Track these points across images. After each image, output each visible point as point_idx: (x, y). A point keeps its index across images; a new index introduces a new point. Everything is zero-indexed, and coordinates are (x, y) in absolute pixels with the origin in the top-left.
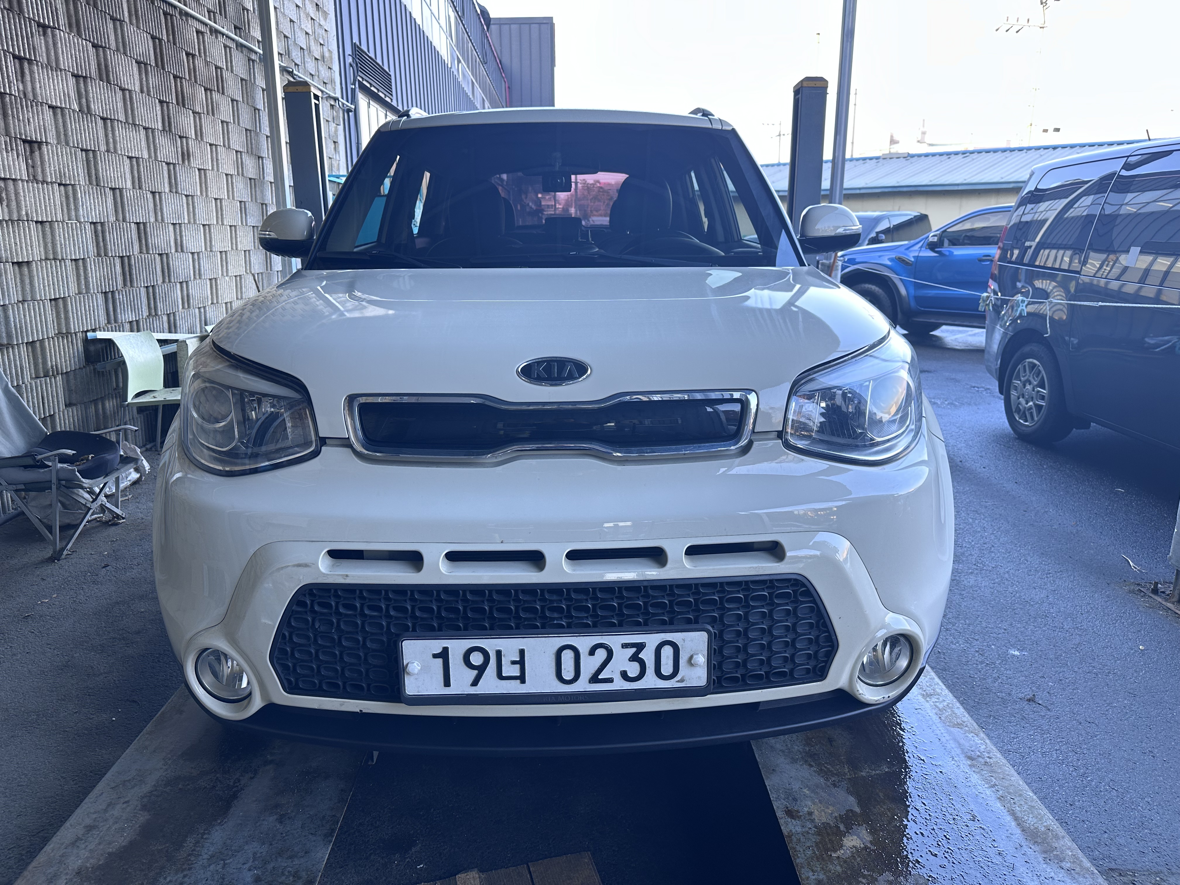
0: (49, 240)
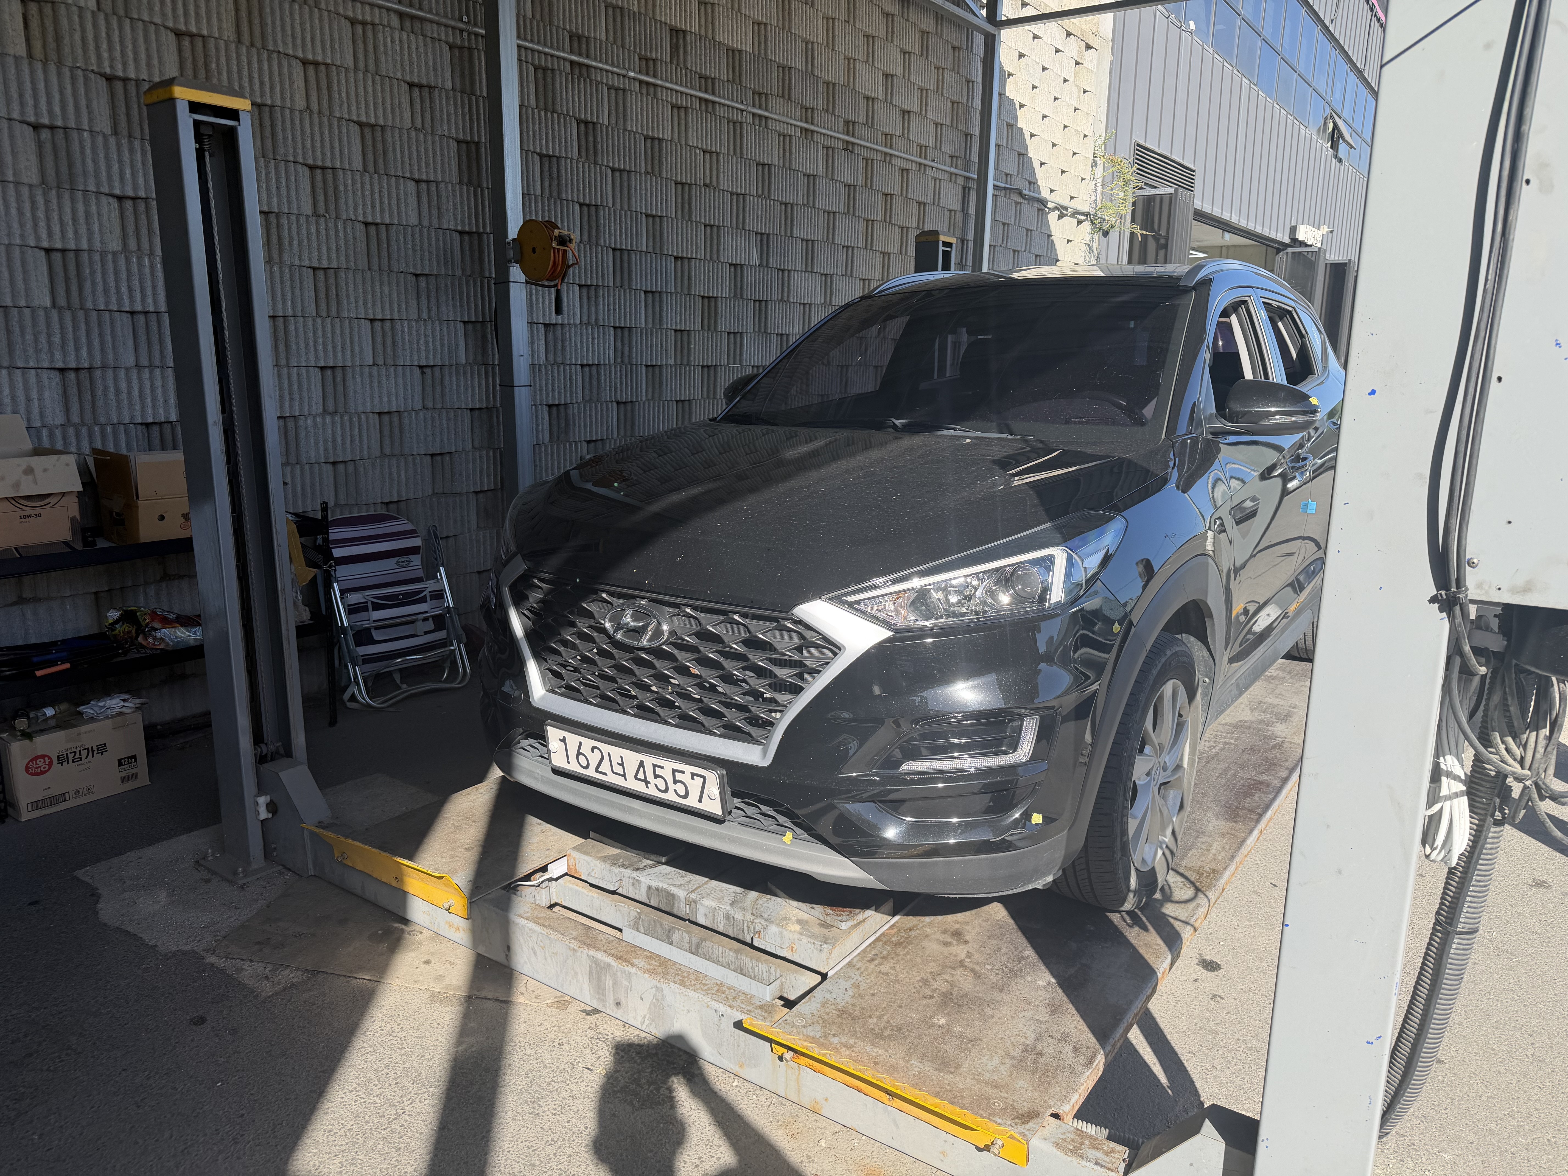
0: (712, 382)
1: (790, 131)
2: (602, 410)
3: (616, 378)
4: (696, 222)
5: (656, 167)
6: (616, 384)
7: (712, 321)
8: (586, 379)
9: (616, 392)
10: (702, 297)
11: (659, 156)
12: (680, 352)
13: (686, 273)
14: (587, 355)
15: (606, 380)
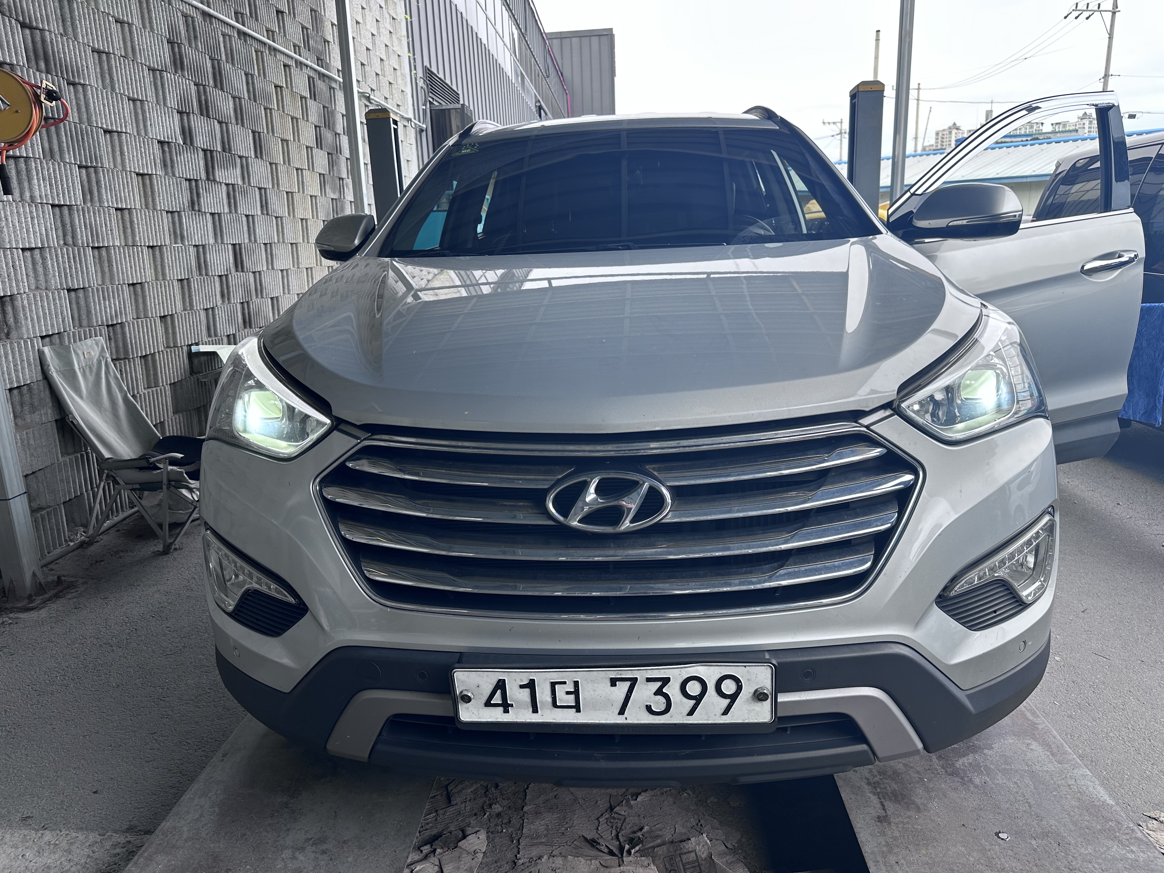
0: (159, 263)
2: (54, 300)
3: (64, 262)
4: (121, 94)
5: (70, 29)
6: (65, 269)
7: (150, 199)
8: (30, 266)
9: (66, 278)
10: (138, 174)
11: (71, 18)
12: (125, 232)
13: (118, 149)
14: (29, 237)
15: (53, 265)
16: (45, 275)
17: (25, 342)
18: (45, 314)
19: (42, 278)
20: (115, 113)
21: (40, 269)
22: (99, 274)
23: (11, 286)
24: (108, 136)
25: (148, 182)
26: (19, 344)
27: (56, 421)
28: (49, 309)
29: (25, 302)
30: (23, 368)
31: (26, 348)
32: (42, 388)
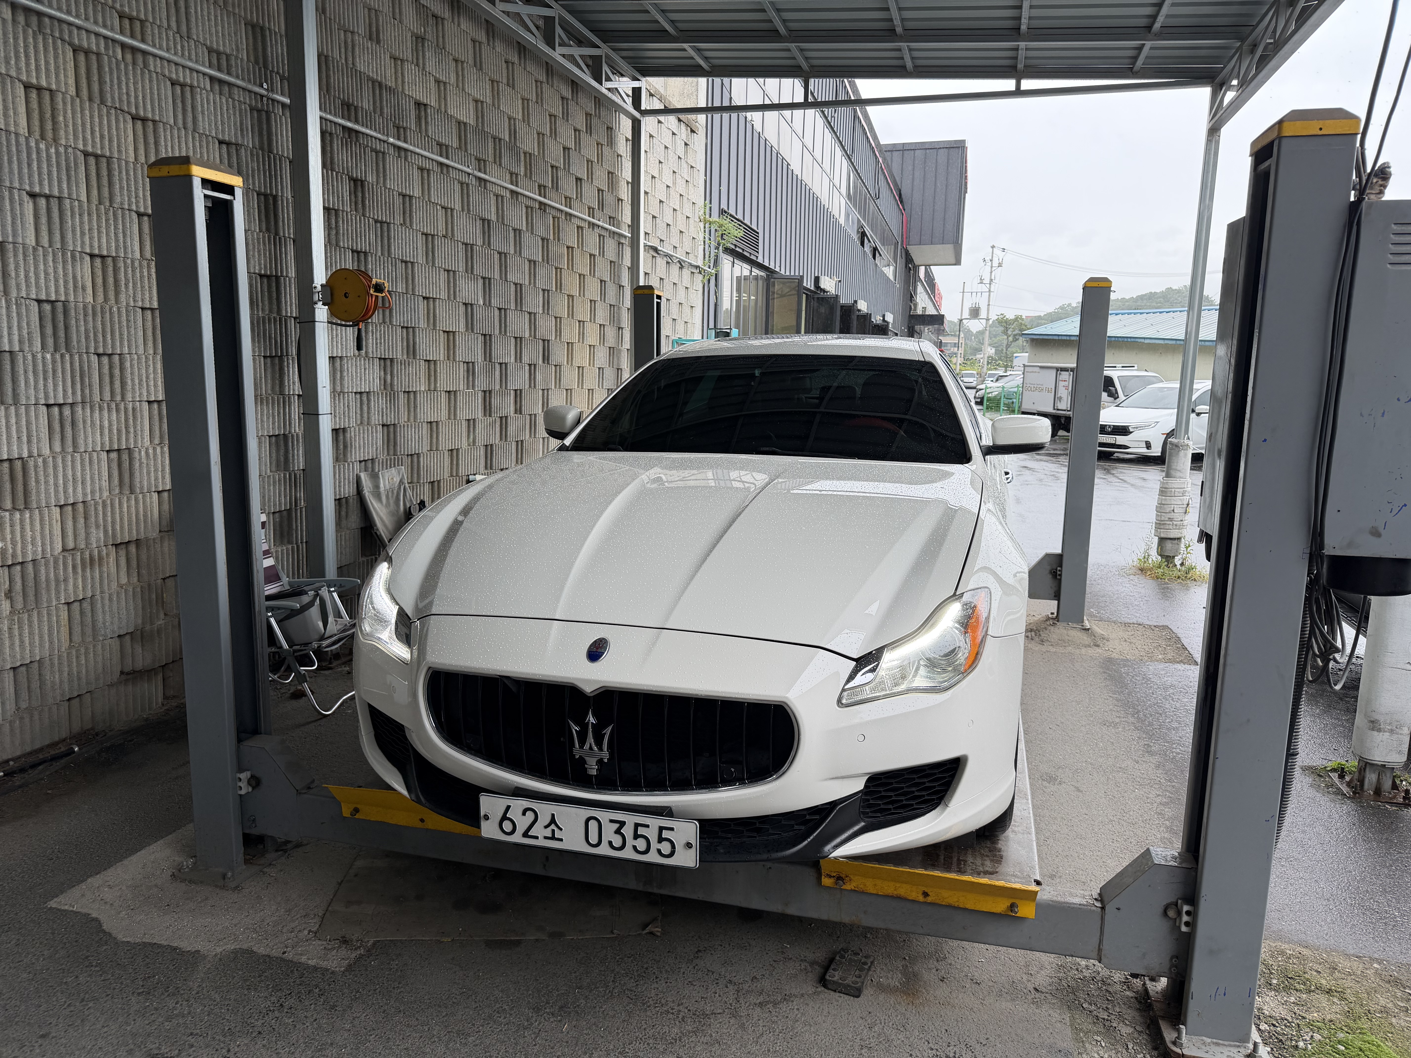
1: (503, 192)
3: (382, 403)
4: (439, 267)
5: (408, 220)
6: (382, 409)
7: (452, 352)
8: (359, 405)
9: (383, 416)
10: (444, 332)
11: (410, 211)
12: (429, 379)
13: (432, 311)
14: (361, 384)
15: (375, 406)
16: (368, 413)
17: (349, 465)
18: (364, 443)
19: (365, 415)
20: (433, 283)
21: (365, 408)
22: (406, 413)
23: (344, 422)
24: (425, 302)
25: (451, 338)
26: (344, 465)
27: (361, 528)
28: (368, 440)
29: (353, 434)
30: (344, 485)
31: (349, 469)
32: (355, 502)
